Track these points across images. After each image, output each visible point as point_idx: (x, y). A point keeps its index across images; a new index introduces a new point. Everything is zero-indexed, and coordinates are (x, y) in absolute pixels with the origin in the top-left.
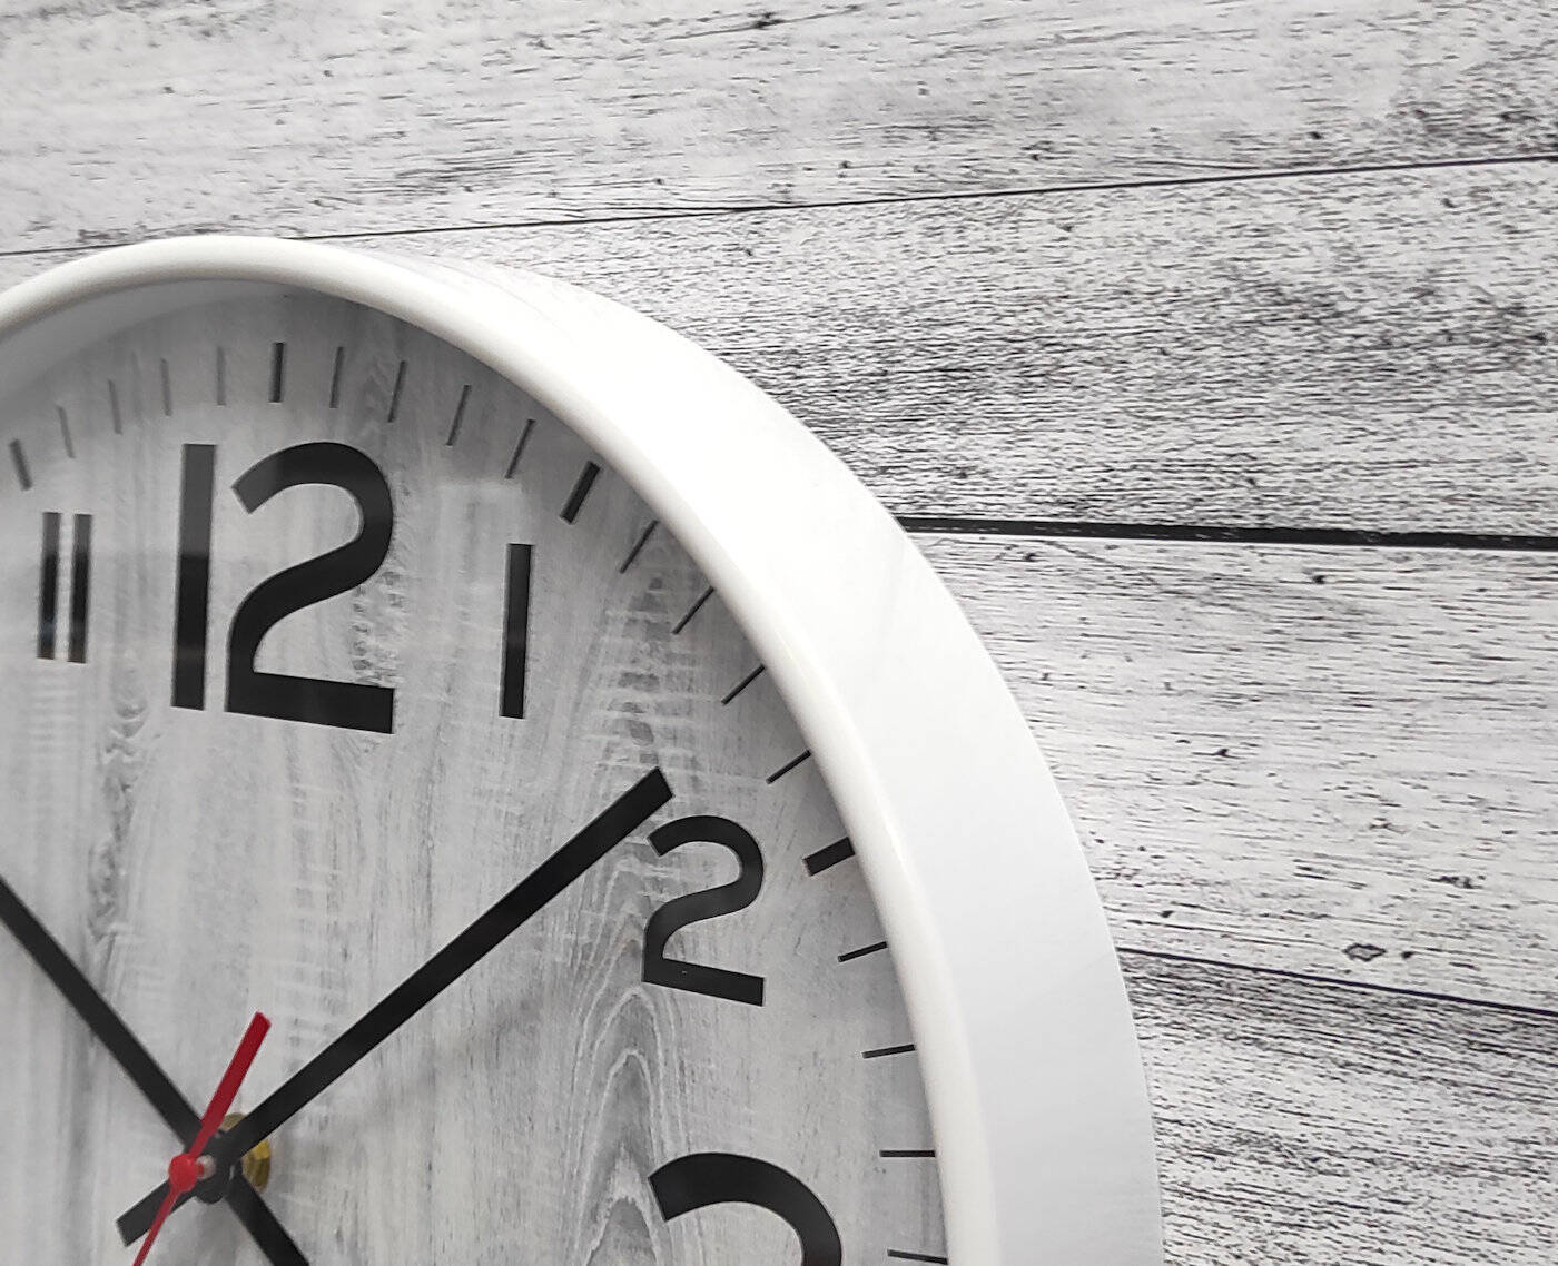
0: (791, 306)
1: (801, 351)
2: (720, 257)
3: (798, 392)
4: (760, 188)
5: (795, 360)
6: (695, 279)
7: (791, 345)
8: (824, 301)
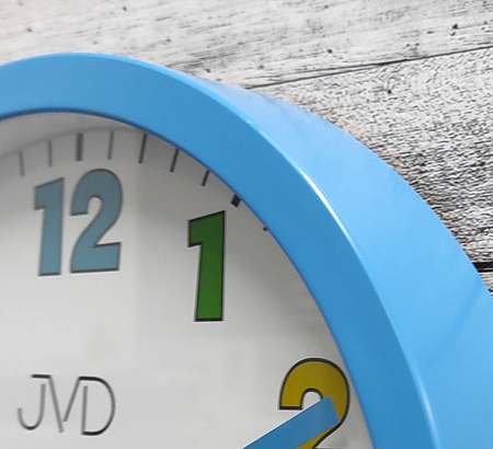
0: (418, 124)
1: (425, 154)
2: (371, 96)
3: (422, 182)
4: (397, 48)
5: (420, 160)
6: (353, 113)
7: (418, 150)
8: (441, 119)
